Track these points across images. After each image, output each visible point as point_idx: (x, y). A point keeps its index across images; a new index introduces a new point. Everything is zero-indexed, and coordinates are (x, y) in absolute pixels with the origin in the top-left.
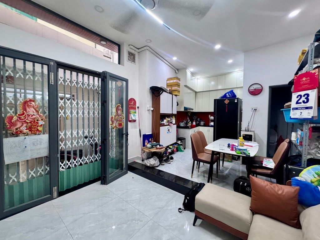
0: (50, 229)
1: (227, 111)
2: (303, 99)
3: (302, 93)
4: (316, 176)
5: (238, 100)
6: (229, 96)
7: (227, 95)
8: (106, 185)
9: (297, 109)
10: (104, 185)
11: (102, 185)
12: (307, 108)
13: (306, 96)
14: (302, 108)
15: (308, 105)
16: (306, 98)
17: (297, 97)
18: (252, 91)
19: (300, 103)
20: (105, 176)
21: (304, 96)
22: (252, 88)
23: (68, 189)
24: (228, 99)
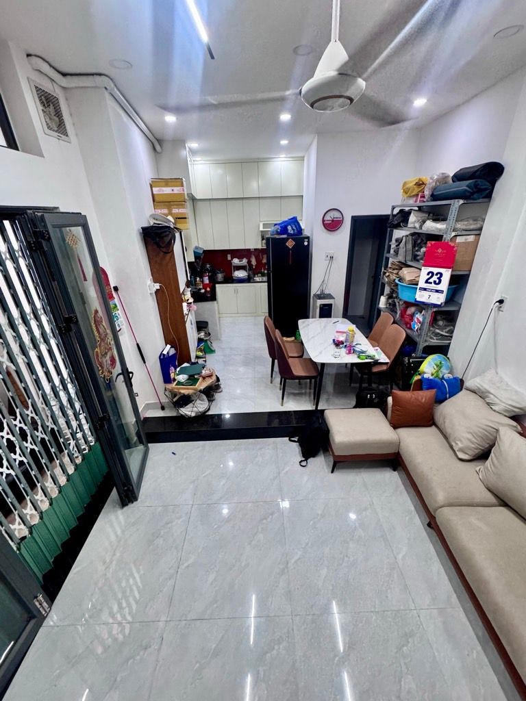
0: (141, 653)
1: (290, 263)
2: (435, 278)
3: (435, 270)
4: (435, 367)
5: (308, 242)
6: (292, 232)
7: (289, 228)
8: (135, 503)
9: (425, 289)
10: (131, 505)
11: (126, 508)
12: (437, 291)
13: (439, 275)
14: (431, 290)
15: (439, 287)
16: (438, 278)
17: (428, 274)
18: (329, 222)
19: (431, 283)
20: (129, 489)
21: (437, 274)
22: (328, 218)
23: (46, 574)
24: (292, 239)
